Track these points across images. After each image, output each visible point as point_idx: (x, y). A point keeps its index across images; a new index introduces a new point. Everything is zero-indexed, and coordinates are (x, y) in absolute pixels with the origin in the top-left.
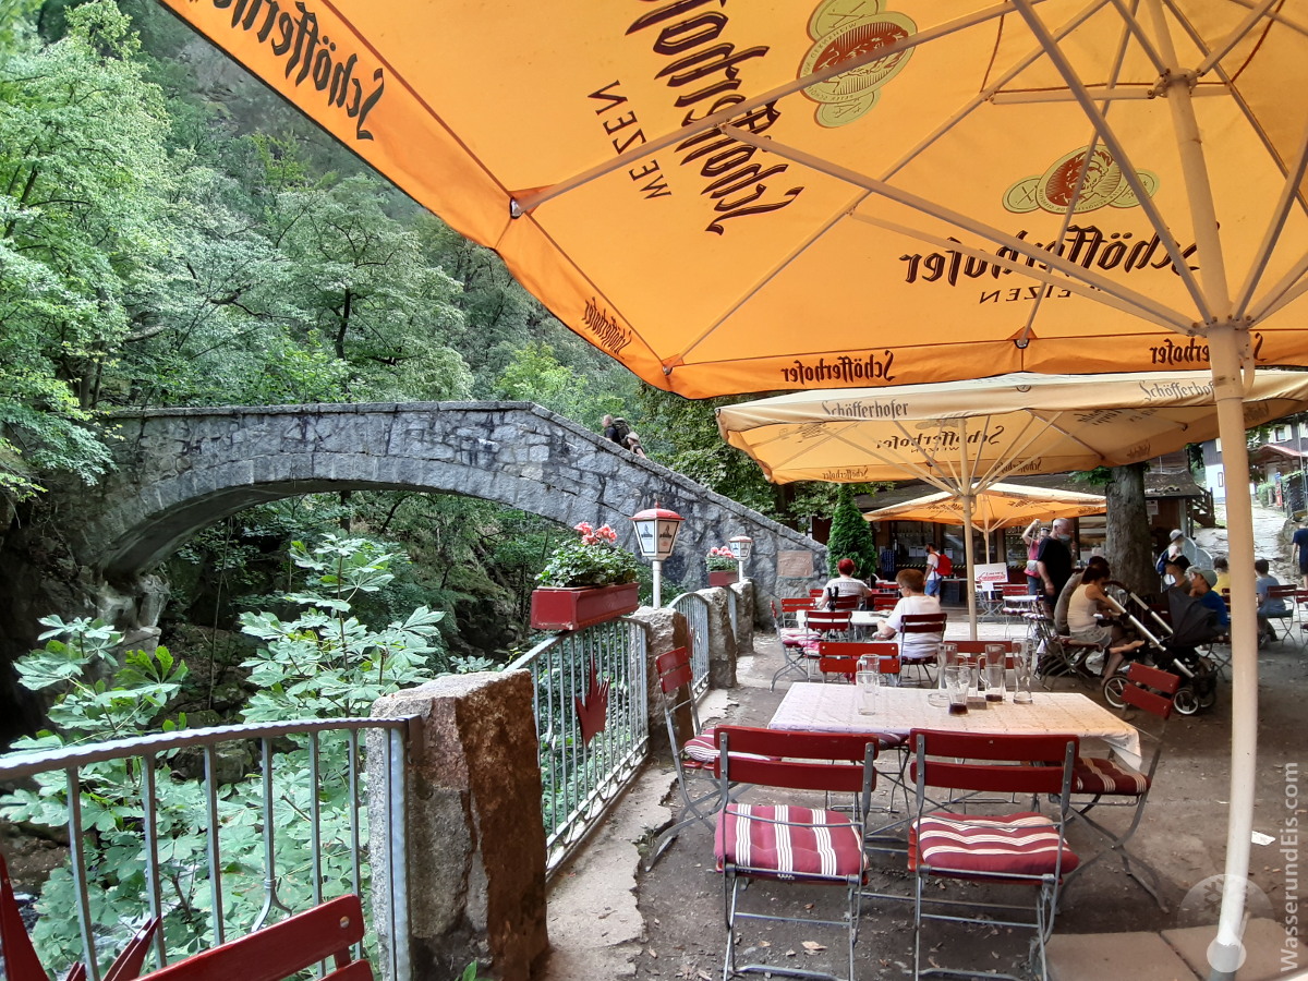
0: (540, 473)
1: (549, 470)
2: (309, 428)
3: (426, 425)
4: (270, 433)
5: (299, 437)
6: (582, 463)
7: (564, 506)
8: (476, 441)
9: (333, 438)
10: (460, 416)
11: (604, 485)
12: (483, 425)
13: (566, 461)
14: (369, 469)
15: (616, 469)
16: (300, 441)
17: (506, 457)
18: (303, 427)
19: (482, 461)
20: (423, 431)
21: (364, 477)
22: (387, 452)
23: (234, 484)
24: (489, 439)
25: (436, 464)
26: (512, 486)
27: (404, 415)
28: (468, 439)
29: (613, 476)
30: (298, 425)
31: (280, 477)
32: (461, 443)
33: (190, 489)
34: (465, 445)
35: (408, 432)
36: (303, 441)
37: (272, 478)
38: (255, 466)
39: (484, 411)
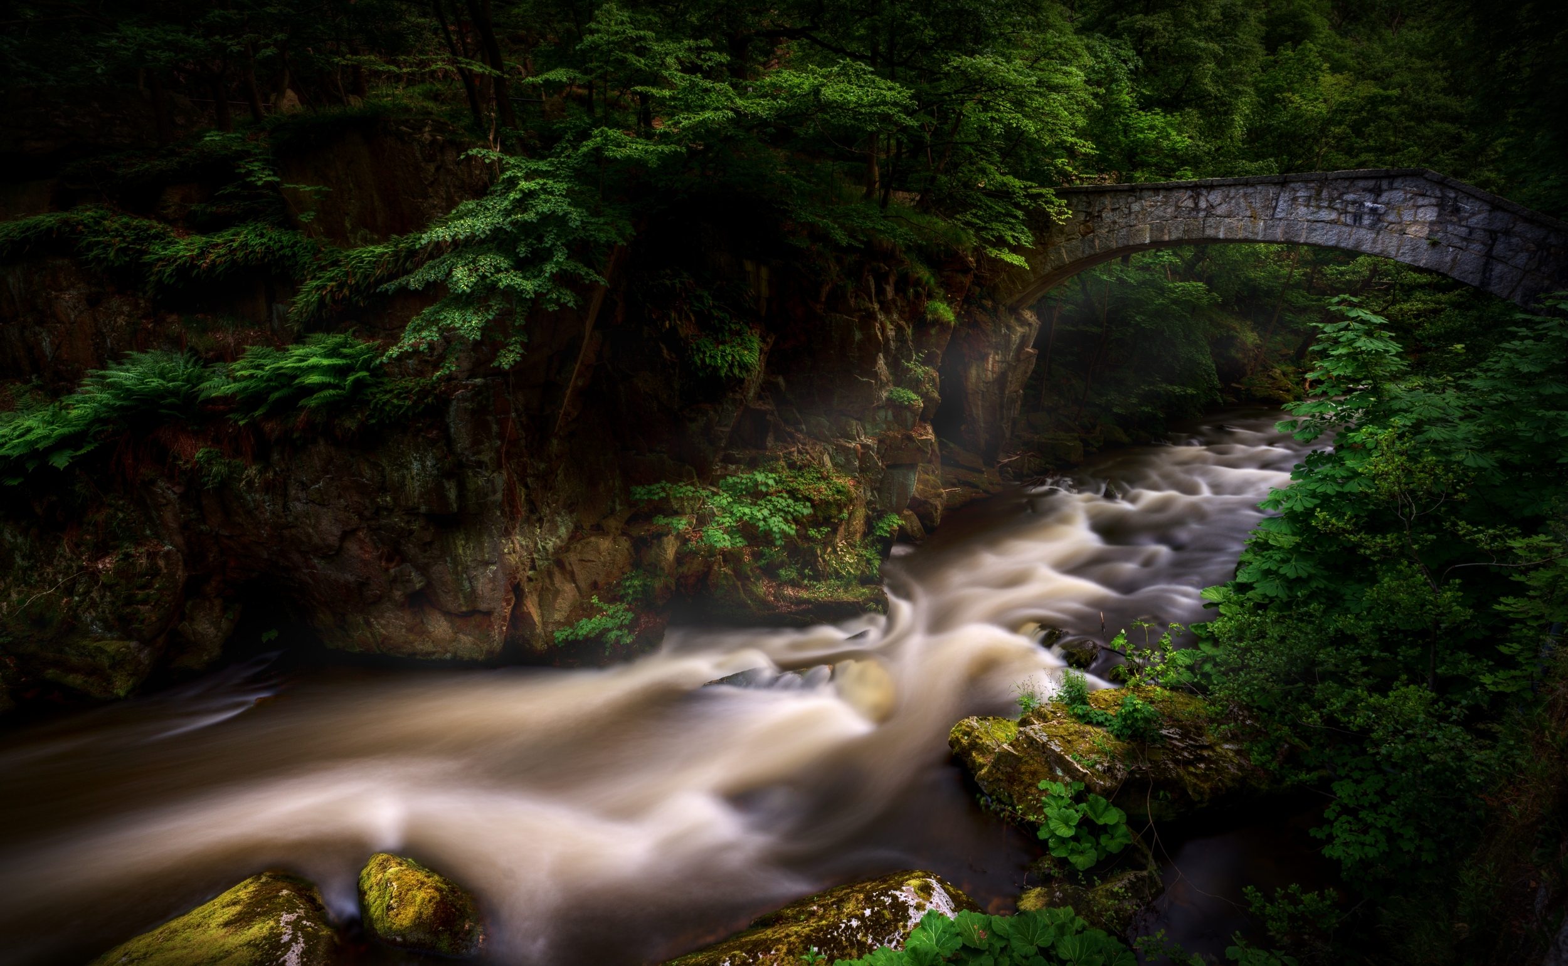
0: (1426, 230)
1: (1436, 228)
2: (1202, 199)
3: (1313, 192)
4: (1165, 203)
5: (1192, 206)
6: (1473, 221)
7: (1448, 259)
8: (1362, 204)
9: (1224, 206)
10: (1347, 183)
11: (1494, 240)
12: (1370, 191)
13: (1455, 219)
14: (1256, 230)
15: (1511, 225)
16: (1193, 209)
17: (1391, 217)
18: (1196, 200)
19: (1366, 221)
20: (1310, 197)
21: (1250, 236)
22: (1273, 215)
23: (1131, 243)
24: (1375, 202)
25: (1319, 225)
26: (1395, 242)
27: (1292, 185)
28: (1354, 203)
29: (1507, 232)
30: (1191, 196)
31: (1174, 237)
32: (1347, 206)
33: (1092, 247)
34: (1350, 209)
35: (1295, 199)
36: (1196, 208)
37: (1166, 238)
38: (1151, 230)
39: (1372, 178)
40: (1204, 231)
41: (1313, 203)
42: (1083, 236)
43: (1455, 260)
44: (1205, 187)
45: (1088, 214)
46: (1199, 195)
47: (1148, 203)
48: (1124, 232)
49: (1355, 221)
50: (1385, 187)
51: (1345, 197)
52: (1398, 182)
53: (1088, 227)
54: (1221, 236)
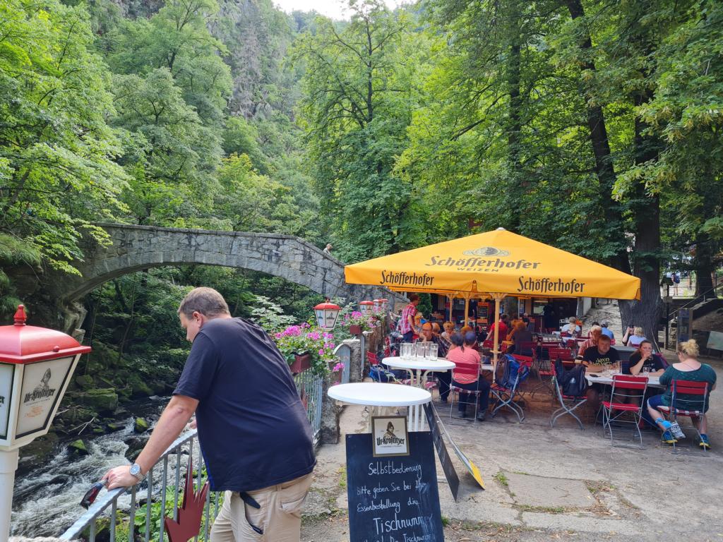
0: (299, 266)
1: (303, 265)
2: (193, 240)
3: (249, 242)
4: (172, 240)
5: (187, 243)
6: (317, 263)
7: (309, 280)
8: (271, 251)
9: (205, 245)
10: (264, 239)
11: (326, 273)
12: (275, 244)
14: (222, 260)
16: (188, 245)
17: (284, 258)
18: (189, 239)
19: (274, 259)
20: (248, 245)
21: (220, 263)
22: (230, 253)
23: (152, 262)
24: (277, 250)
25: (253, 259)
26: (286, 271)
27: (239, 238)
28: (268, 250)
29: (330, 270)
31: (177, 260)
32: (265, 251)
33: (126, 263)
34: (267, 253)
35: (240, 245)
36: (190, 245)
37: (173, 261)
38: (164, 255)
39: (275, 238)
40: (194, 258)
41: (249, 248)
42: (120, 255)
43: (311, 281)
44: (194, 233)
45: (123, 242)
46: (191, 237)
47: (161, 239)
48: (147, 255)
49: (269, 259)
50: (281, 243)
51: (264, 246)
52: (286, 241)
53: (123, 250)
54: (204, 262)
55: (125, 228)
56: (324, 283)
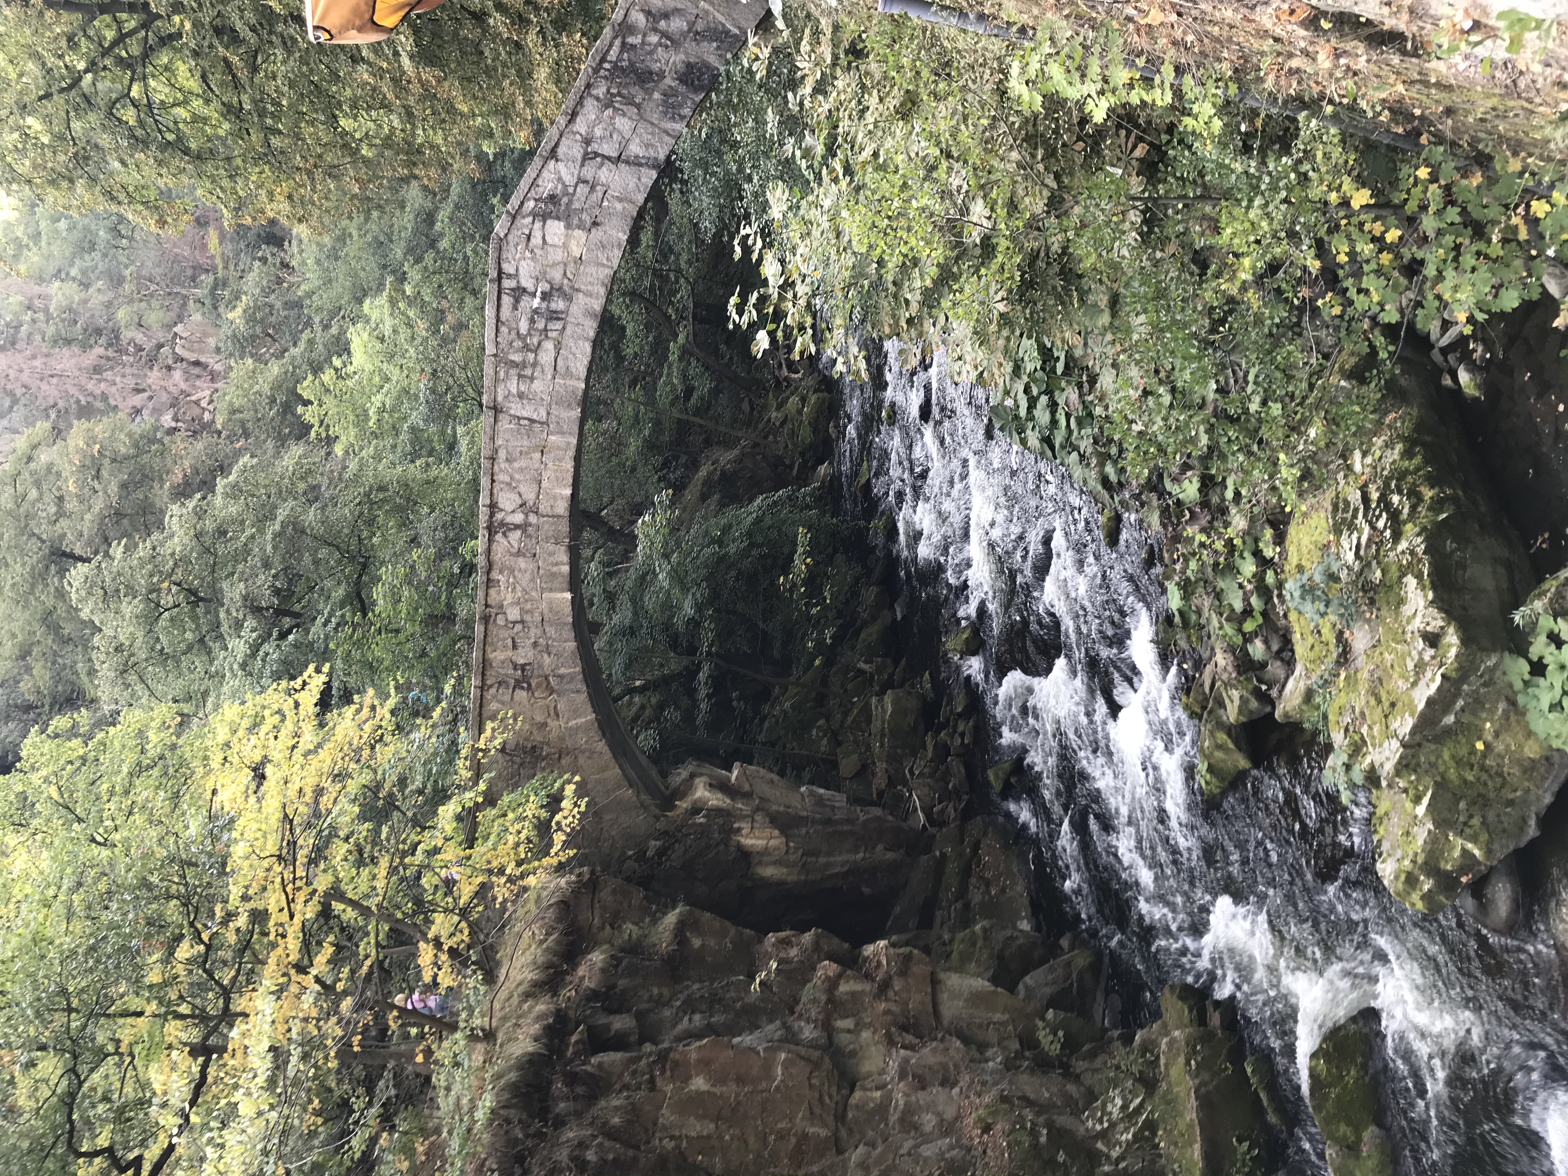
3: (513, 372)
4: (512, 571)
5: (518, 533)
6: (569, 179)
7: (619, 206)
8: (536, 311)
9: (522, 489)
10: (504, 330)
11: (596, 154)
12: (517, 301)
13: (565, 200)
14: (563, 445)
15: (578, 137)
16: (524, 531)
17: (556, 275)
18: (507, 528)
19: (558, 304)
20: (520, 376)
21: (571, 453)
22: (542, 423)
23: (570, 620)
24: (534, 295)
25: (561, 363)
26: (592, 270)
27: (500, 399)
28: (532, 321)
29: (587, 141)
30: (504, 534)
32: (536, 330)
33: (572, 678)
34: (540, 325)
35: (521, 396)
36: (523, 527)
37: (566, 569)
38: (551, 590)
39: (499, 298)
40: (559, 516)
42: (555, 691)
43: (620, 200)
44: (492, 515)
45: (518, 685)
46: (502, 524)
47: (510, 596)
48: (551, 631)
49: (558, 319)
50: (512, 284)
51: (523, 331)
52: (508, 268)
53: (539, 685)
54: (568, 492)
55: (483, 681)
56: (627, 162)
